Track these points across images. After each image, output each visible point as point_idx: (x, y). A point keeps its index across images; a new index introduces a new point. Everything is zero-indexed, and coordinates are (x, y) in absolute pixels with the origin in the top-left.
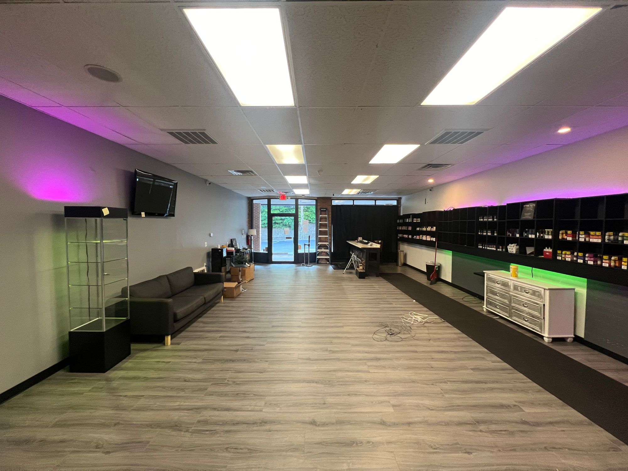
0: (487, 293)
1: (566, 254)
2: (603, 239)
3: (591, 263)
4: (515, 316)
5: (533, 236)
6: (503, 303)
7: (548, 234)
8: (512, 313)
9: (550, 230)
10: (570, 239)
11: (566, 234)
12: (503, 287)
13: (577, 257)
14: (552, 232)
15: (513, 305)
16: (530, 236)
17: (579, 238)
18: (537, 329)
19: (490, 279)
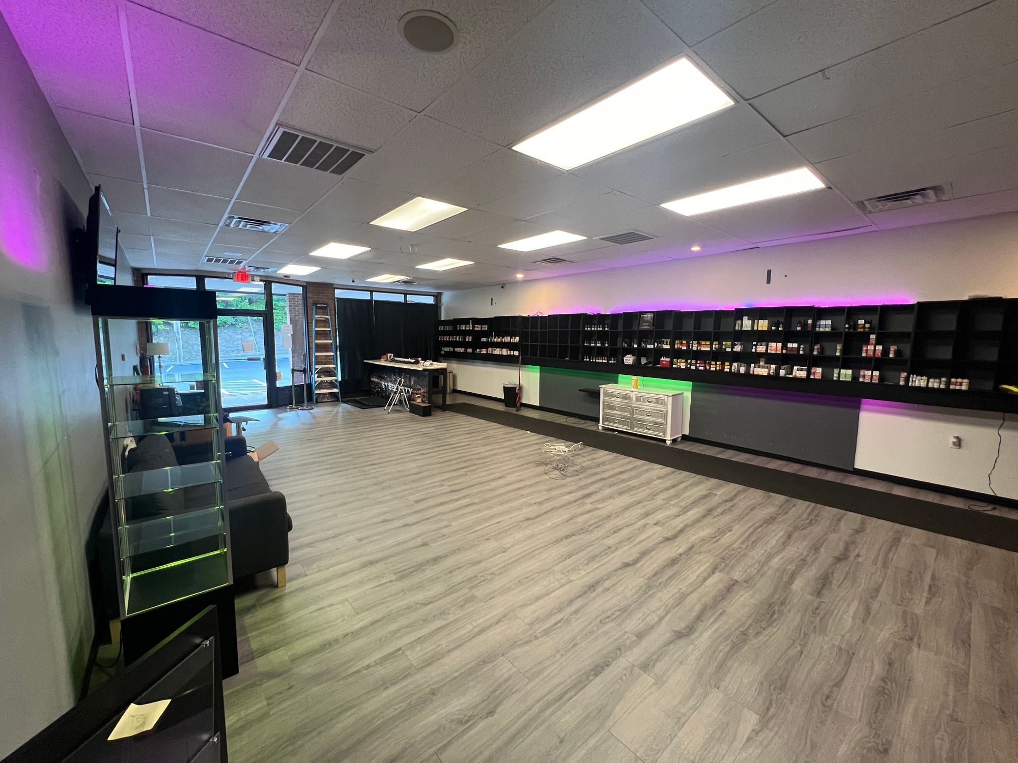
0: (604, 409)
1: (680, 362)
2: (711, 347)
3: (702, 368)
4: (637, 427)
5: (652, 346)
6: (624, 417)
7: (666, 344)
8: (634, 425)
9: (669, 340)
10: (684, 348)
11: (681, 344)
12: (623, 401)
13: (691, 364)
14: (670, 342)
15: (635, 416)
16: (649, 346)
17: (692, 347)
18: (660, 435)
19: (607, 394)
